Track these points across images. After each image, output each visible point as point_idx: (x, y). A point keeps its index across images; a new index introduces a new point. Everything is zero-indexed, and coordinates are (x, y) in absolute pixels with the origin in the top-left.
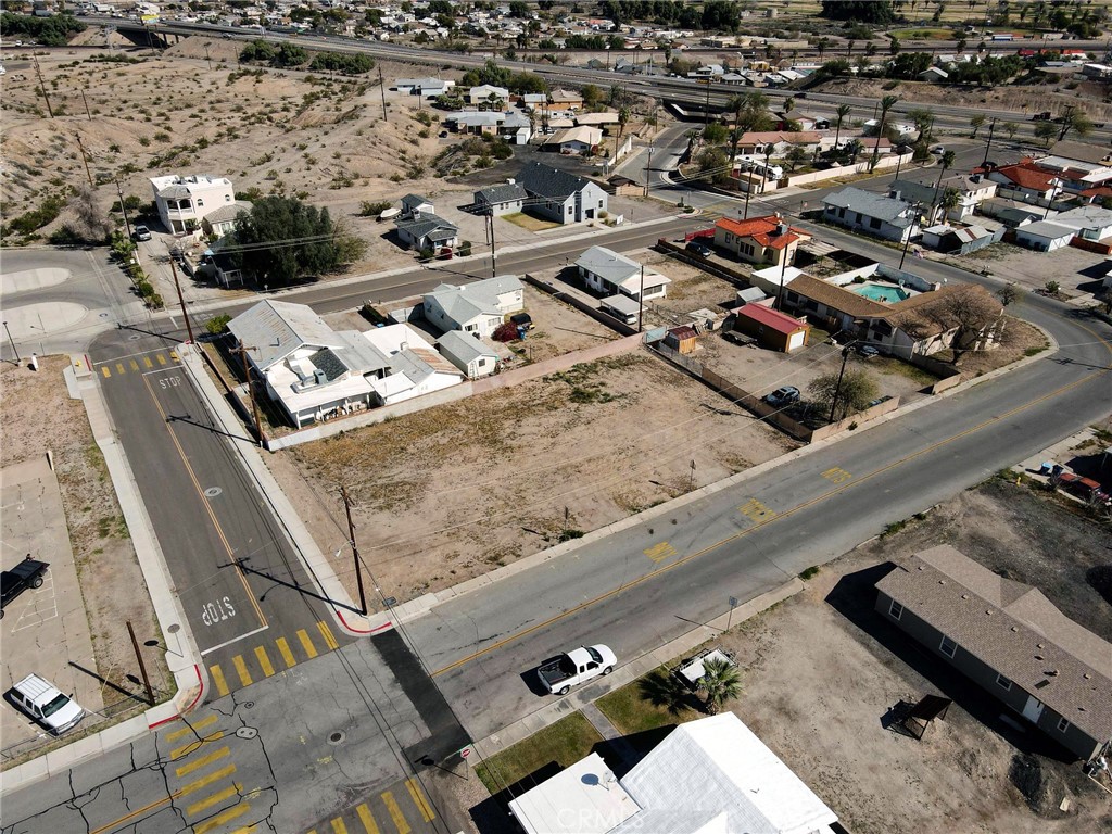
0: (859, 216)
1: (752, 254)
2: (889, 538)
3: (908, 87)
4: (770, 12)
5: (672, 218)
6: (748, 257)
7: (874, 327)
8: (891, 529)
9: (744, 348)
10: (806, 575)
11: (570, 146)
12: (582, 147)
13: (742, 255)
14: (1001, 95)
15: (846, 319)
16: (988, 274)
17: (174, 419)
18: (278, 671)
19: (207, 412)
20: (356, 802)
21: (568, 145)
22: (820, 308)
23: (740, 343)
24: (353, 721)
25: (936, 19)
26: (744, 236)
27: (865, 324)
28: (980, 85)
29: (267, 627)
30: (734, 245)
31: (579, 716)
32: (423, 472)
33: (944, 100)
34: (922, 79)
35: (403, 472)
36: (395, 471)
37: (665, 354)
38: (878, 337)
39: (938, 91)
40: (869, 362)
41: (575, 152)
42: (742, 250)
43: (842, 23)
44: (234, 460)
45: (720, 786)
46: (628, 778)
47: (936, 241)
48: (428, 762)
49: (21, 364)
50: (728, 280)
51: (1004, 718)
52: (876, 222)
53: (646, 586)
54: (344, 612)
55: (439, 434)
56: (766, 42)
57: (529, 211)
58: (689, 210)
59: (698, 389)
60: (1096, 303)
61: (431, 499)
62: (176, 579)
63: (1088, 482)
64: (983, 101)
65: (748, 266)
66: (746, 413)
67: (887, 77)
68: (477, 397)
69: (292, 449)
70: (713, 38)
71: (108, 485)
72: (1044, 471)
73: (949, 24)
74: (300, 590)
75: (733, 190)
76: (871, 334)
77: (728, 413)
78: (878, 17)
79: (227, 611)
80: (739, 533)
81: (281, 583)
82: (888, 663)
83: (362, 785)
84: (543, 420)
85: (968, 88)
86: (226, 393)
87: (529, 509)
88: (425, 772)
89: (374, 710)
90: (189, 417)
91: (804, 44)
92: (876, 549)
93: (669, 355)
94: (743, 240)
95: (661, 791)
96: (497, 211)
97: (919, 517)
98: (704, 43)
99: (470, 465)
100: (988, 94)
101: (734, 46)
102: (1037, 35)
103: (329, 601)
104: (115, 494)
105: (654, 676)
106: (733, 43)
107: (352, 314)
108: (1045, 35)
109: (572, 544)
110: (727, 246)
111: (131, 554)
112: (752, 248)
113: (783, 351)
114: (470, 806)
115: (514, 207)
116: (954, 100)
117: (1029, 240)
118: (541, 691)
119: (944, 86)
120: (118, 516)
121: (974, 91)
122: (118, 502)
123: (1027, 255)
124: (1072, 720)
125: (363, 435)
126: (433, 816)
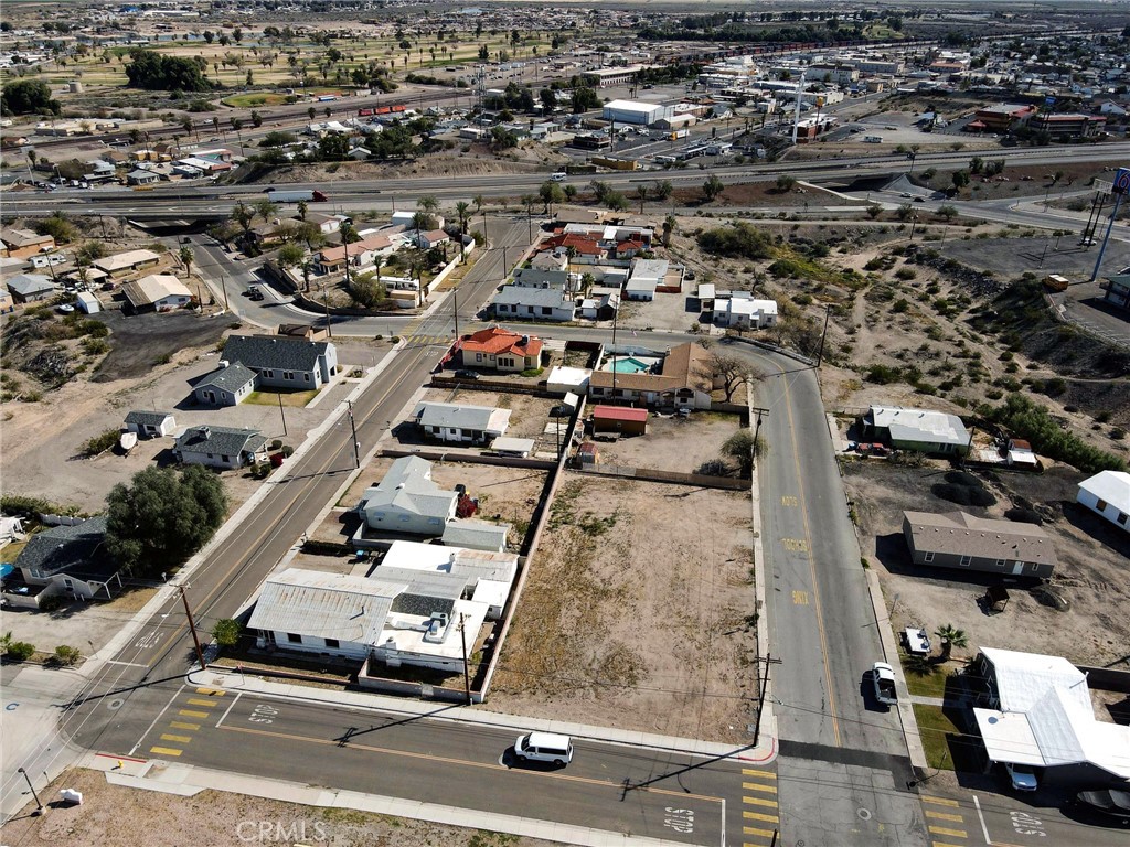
0: (531, 309)
1: (512, 364)
2: (859, 523)
3: (348, 168)
4: (73, 89)
5: (392, 354)
6: (509, 368)
7: (679, 395)
8: (852, 516)
9: (618, 443)
10: (865, 564)
11: (165, 303)
12: (180, 300)
13: (499, 368)
14: (424, 164)
15: (650, 395)
16: (650, 329)
17: (344, 740)
18: (778, 815)
19: (357, 713)
20: (925, 828)
21: (163, 302)
22: (625, 393)
23: (613, 440)
24: (854, 800)
25: (250, 82)
26: (498, 353)
27: (672, 394)
28: (404, 159)
29: (724, 801)
30: (488, 362)
31: (916, 706)
32: (606, 641)
33: (384, 176)
34: (352, 158)
35: (595, 652)
36: (590, 654)
37: (587, 469)
38: (684, 400)
39: (373, 168)
40: (690, 420)
41: (174, 307)
42: (500, 364)
43: (164, 94)
44: (467, 729)
45: (1040, 676)
46: (1004, 705)
47: (594, 313)
48: (913, 784)
49: (45, 810)
50: (524, 393)
51: (1005, 580)
52: (547, 310)
53: (826, 622)
54: (742, 754)
55: (564, 610)
56: (116, 126)
57: (261, 387)
58: (396, 341)
59: (646, 485)
60: (723, 331)
61: (648, 656)
62: (616, 829)
63: (876, 445)
64: (415, 172)
65: (516, 376)
66: (695, 488)
67: (324, 160)
68: (533, 569)
69: (493, 690)
70: (42, 125)
71: (413, 824)
72: (850, 449)
73: (269, 87)
74: (696, 767)
75: (395, 309)
76: (677, 400)
77: (686, 495)
78: (197, 85)
79: (684, 814)
80: (812, 563)
81: (678, 773)
82: (949, 586)
83: (913, 820)
84: (602, 559)
85: (395, 162)
86: (343, 688)
87: (703, 621)
88: (920, 789)
89: (852, 786)
90: (355, 729)
91: (159, 124)
92: (863, 532)
93: (591, 470)
94: (500, 356)
95: (1022, 699)
96: (239, 398)
97: (851, 504)
98: (40, 133)
99: (623, 618)
100: (415, 166)
101: (81, 134)
102: (352, 93)
103: (723, 757)
104: (436, 823)
105: (904, 662)
106: (80, 130)
107: (297, 557)
108: (358, 93)
109: (762, 625)
110: (479, 364)
111: (548, 845)
112: (512, 361)
113: (643, 433)
114: (956, 783)
115: (249, 389)
116: (392, 174)
117: (637, 296)
118: (884, 708)
119: (377, 163)
120: (476, 833)
121: (403, 164)
122: (450, 826)
123: (645, 306)
124: (1039, 562)
125: (516, 644)
126: (956, 802)
